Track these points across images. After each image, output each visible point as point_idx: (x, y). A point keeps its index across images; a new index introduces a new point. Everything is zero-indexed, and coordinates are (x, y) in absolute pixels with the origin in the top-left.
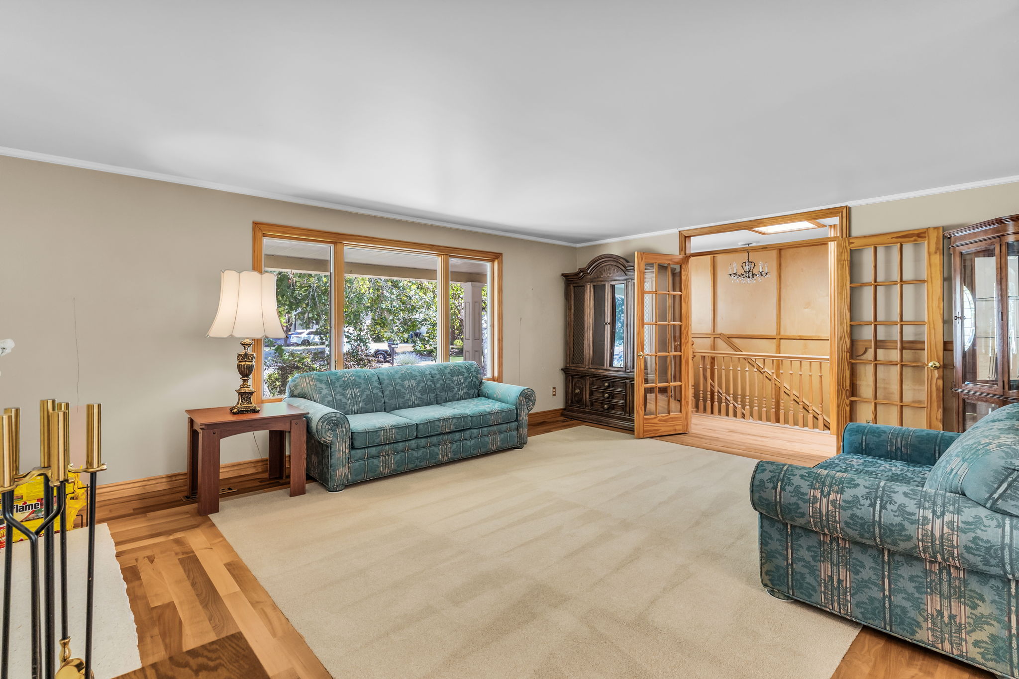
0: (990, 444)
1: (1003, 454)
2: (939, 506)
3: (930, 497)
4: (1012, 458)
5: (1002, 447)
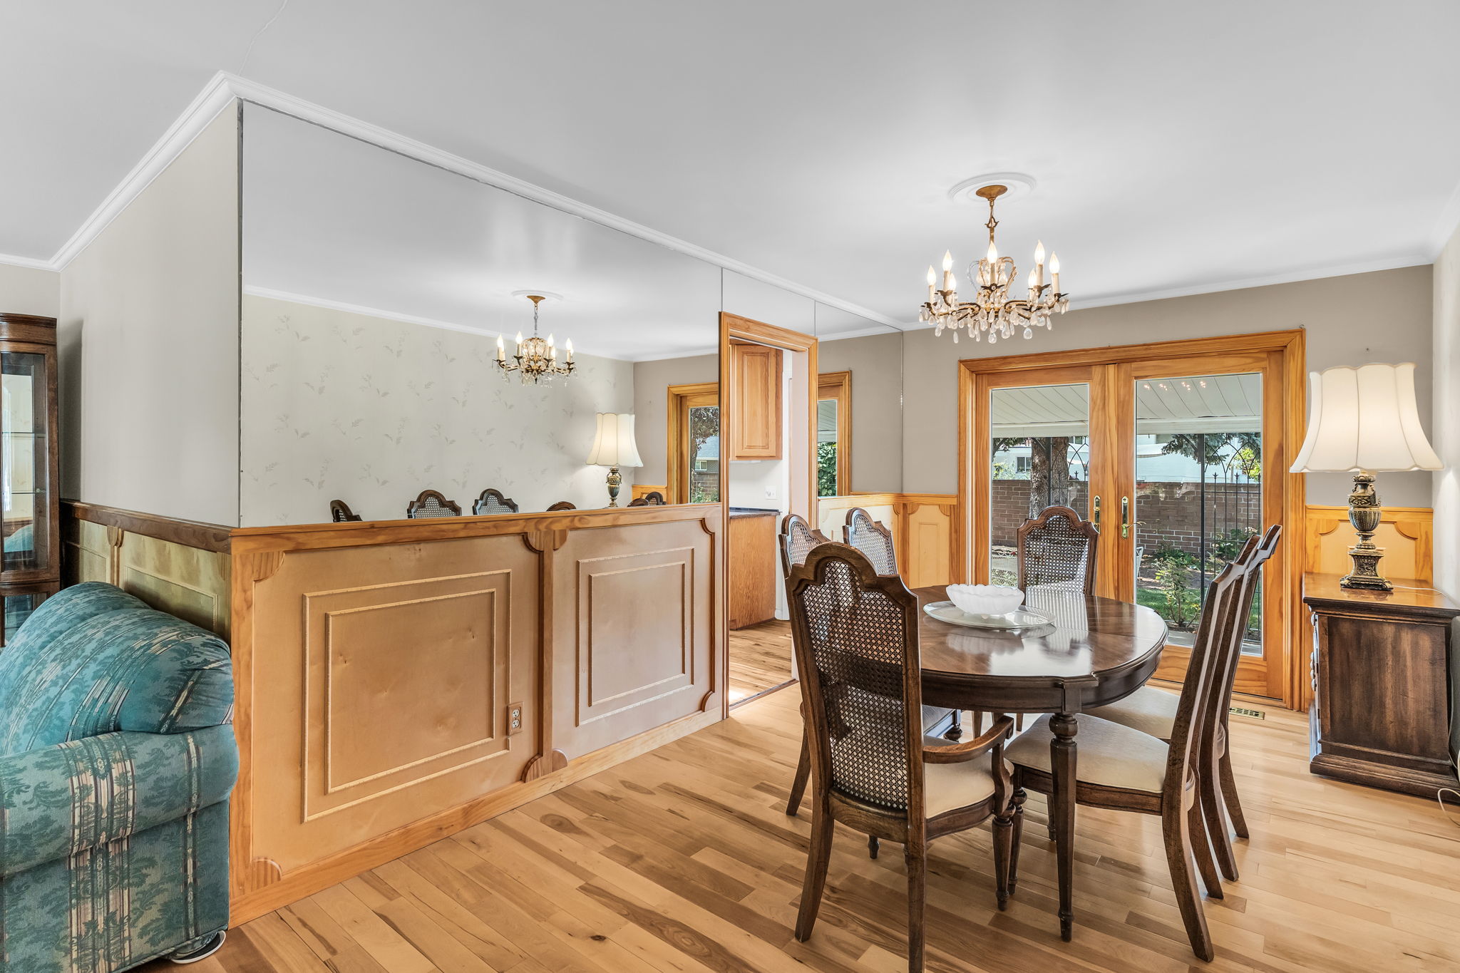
0: (150, 646)
1: (175, 655)
2: (99, 760)
3: (81, 753)
4: (187, 656)
5: (169, 646)
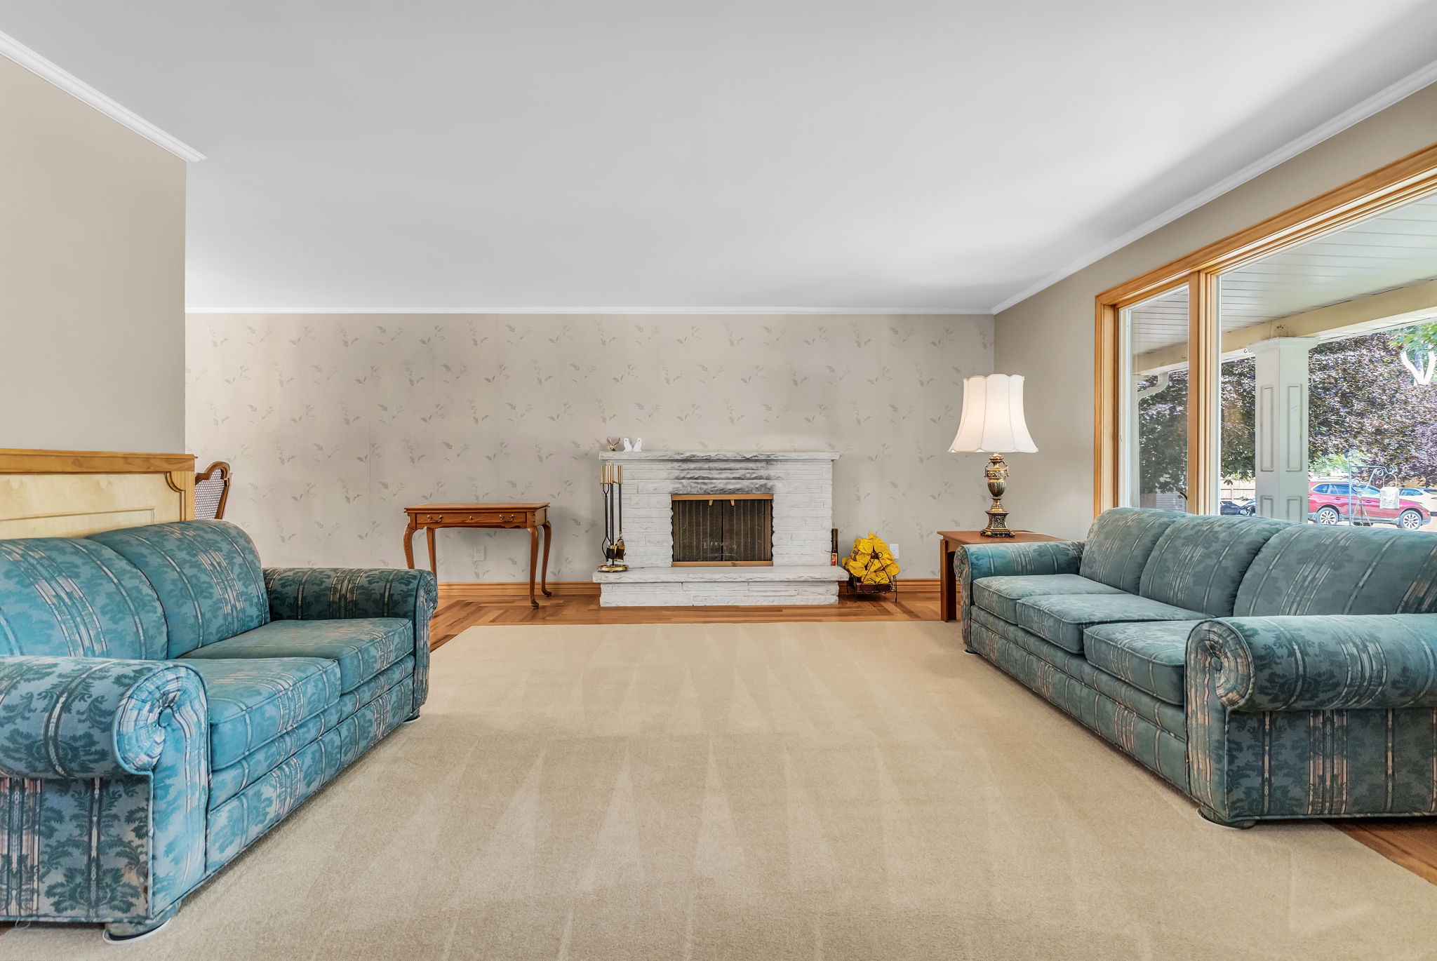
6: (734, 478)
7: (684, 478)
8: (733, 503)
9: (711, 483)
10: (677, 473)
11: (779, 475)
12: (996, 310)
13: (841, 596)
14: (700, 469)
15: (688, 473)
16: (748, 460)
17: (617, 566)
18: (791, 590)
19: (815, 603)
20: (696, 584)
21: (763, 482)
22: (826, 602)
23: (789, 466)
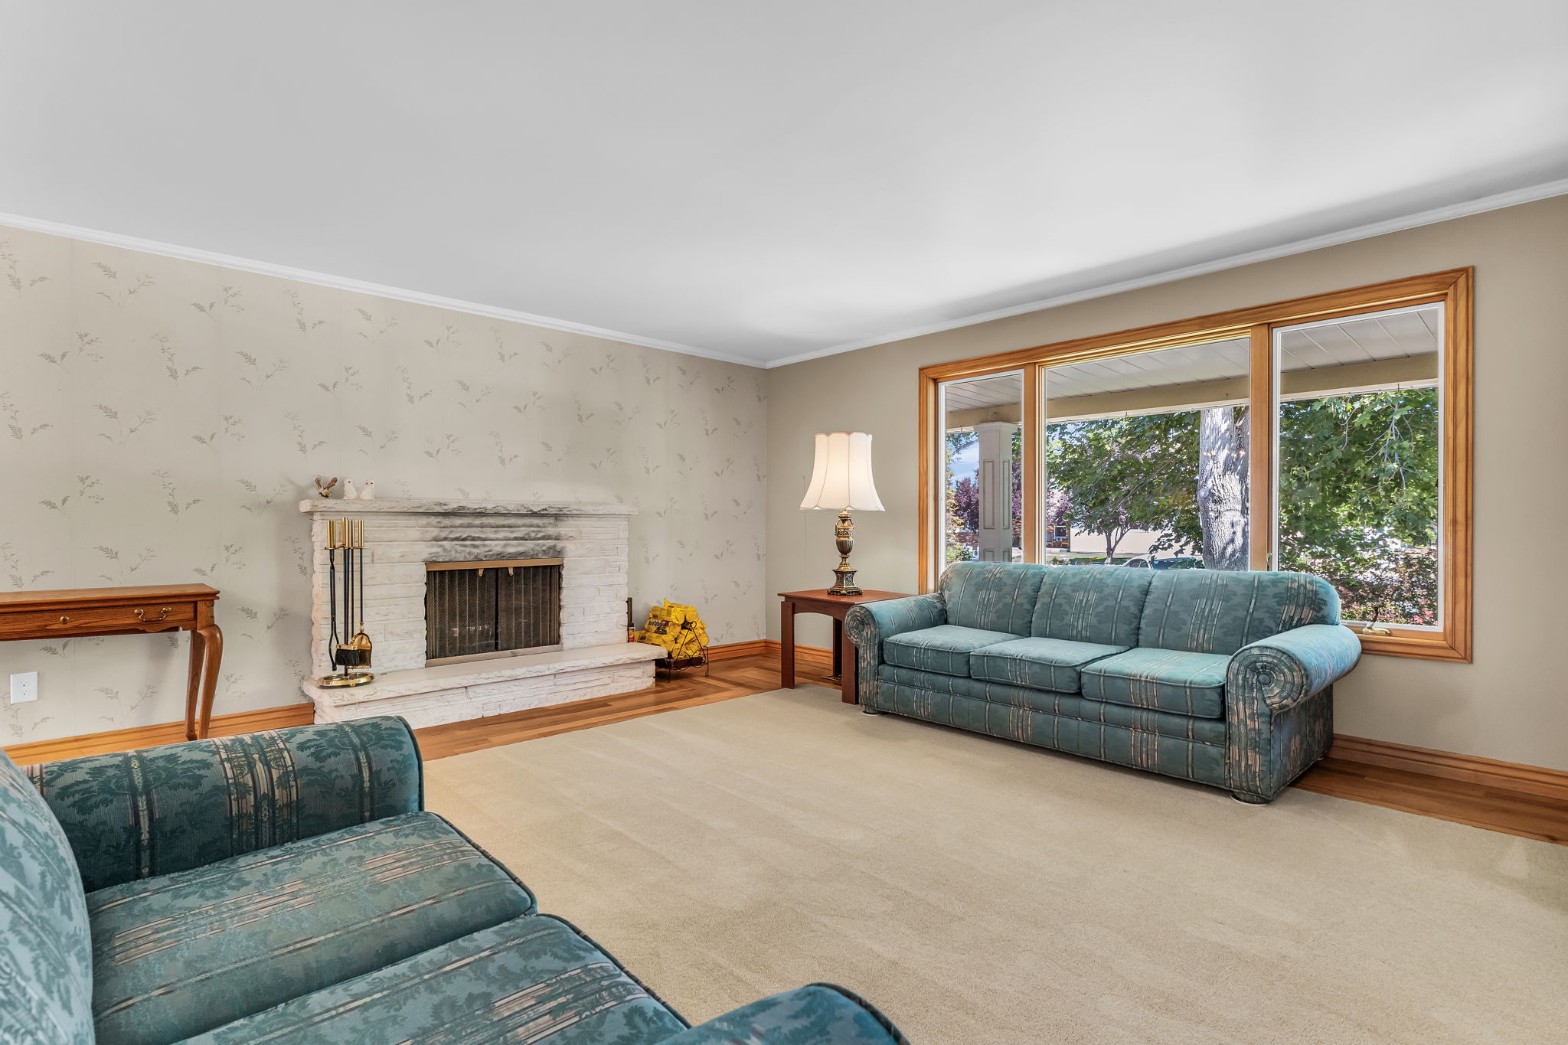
6: (515, 539)
7: (445, 539)
8: (511, 572)
9: (484, 546)
10: (435, 532)
11: (572, 534)
12: (770, 365)
13: (659, 677)
14: (469, 526)
15: (451, 531)
16: (534, 514)
17: (355, 676)
18: (605, 678)
19: (632, 689)
20: (488, 687)
21: (550, 543)
22: (644, 687)
23: (582, 522)
